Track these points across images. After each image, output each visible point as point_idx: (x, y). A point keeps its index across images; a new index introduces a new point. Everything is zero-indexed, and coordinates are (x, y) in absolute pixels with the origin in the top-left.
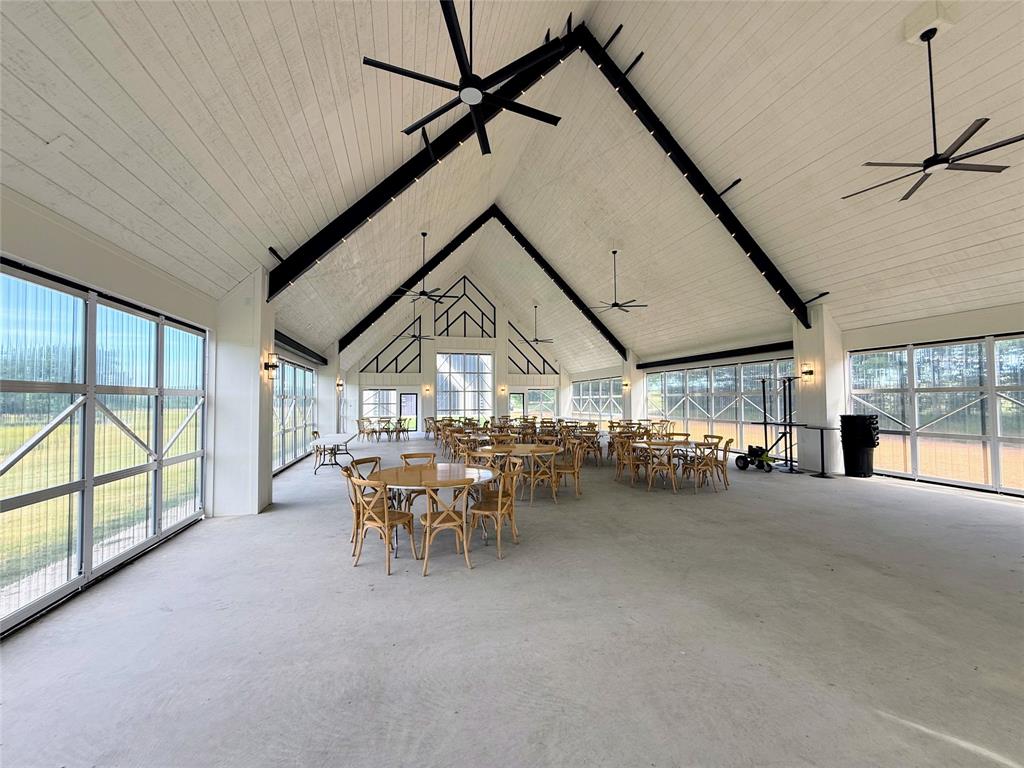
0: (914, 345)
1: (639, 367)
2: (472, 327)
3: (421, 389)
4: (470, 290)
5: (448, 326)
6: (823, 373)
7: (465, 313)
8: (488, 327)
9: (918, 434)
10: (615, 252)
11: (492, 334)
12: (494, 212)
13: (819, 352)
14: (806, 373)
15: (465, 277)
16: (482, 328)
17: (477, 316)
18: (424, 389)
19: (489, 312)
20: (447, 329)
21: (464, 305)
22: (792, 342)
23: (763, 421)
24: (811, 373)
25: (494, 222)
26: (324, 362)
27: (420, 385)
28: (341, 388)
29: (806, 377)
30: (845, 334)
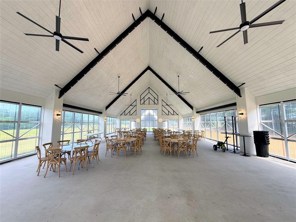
0: (283, 102)
1: (197, 112)
2: (151, 102)
3: (136, 120)
4: (151, 91)
5: (144, 102)
6: (246, 114)
7: (149, 98)
8: (156, 101)
9: (288, 140)
10: (178, 76)
11: (157, 104)
12: (149, 68)
13: (245, 106)
14: (240, 114)
15: (149, 88)
16: (154, 102)
17: (153, 99)
18: (137, 120)
19: (156, 97)
20: (144, 103)
21: (149, 95)
22: (236, 103)
23: (225, 132)
24: (242, 114)
25: (149, 71)
26: (101, 113)
27: (136, 119)
28: (106, 120)
29: (241, 116)
30: (256, 99)
